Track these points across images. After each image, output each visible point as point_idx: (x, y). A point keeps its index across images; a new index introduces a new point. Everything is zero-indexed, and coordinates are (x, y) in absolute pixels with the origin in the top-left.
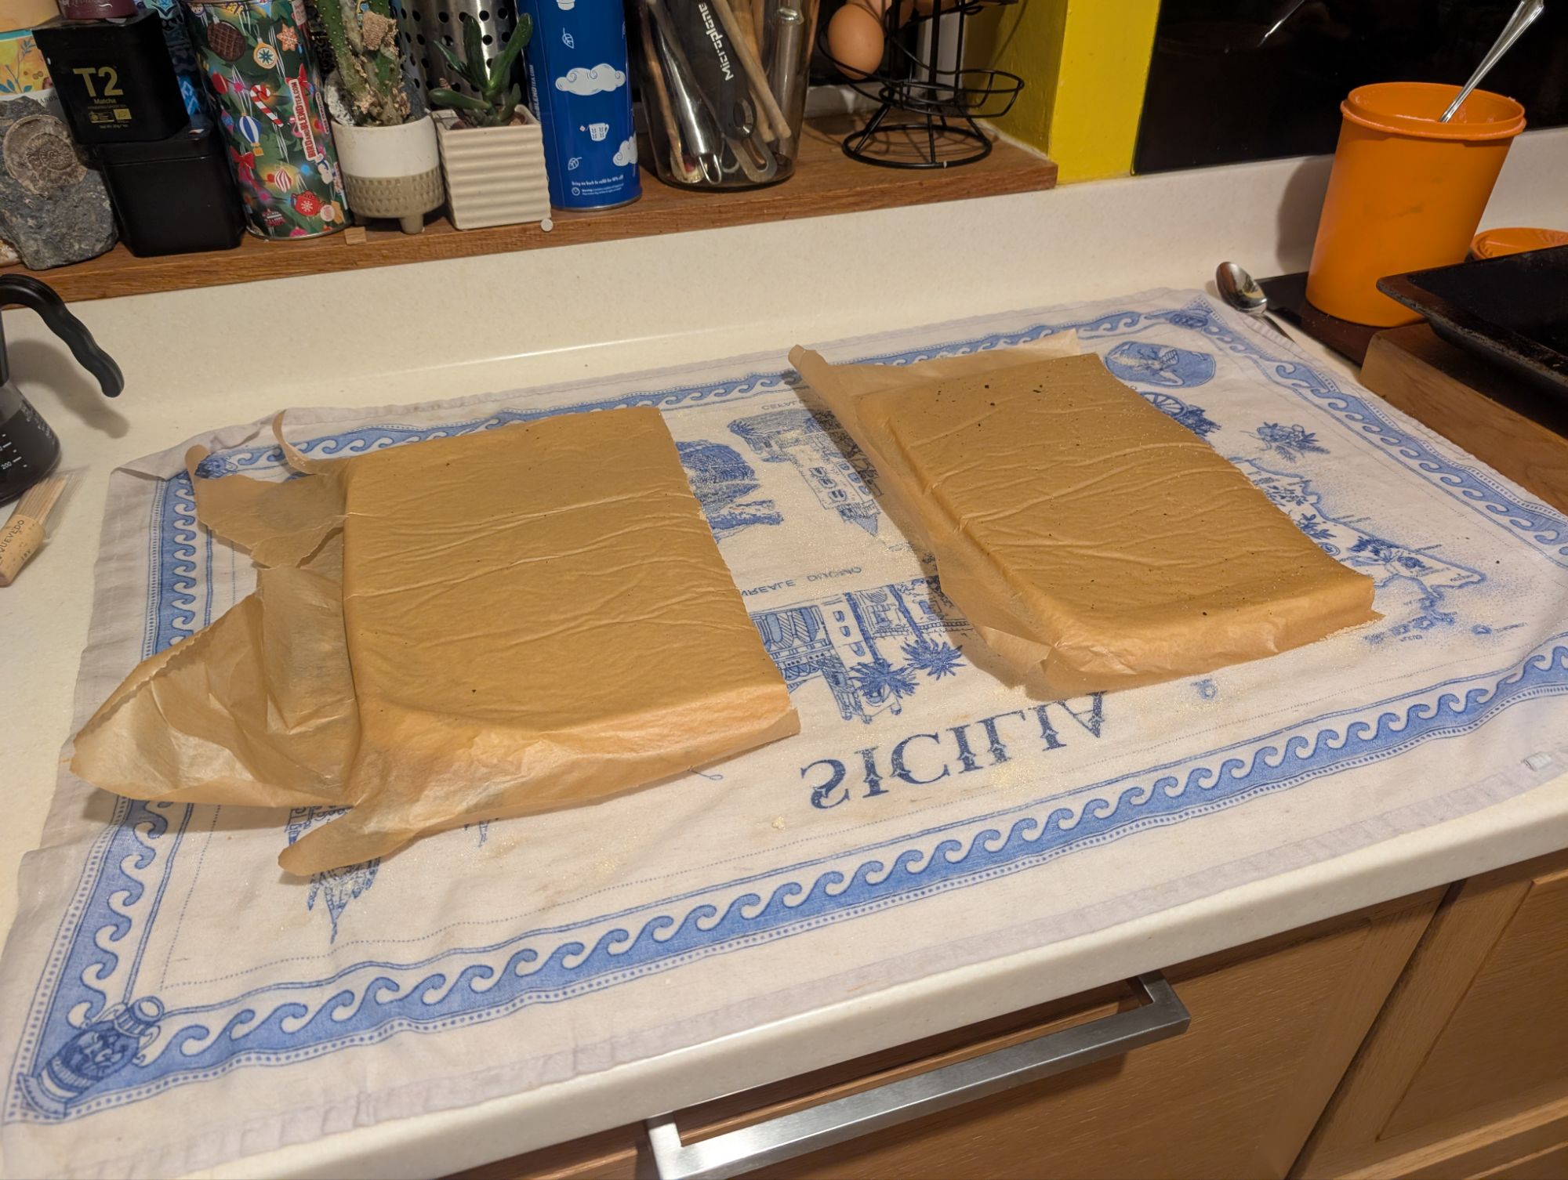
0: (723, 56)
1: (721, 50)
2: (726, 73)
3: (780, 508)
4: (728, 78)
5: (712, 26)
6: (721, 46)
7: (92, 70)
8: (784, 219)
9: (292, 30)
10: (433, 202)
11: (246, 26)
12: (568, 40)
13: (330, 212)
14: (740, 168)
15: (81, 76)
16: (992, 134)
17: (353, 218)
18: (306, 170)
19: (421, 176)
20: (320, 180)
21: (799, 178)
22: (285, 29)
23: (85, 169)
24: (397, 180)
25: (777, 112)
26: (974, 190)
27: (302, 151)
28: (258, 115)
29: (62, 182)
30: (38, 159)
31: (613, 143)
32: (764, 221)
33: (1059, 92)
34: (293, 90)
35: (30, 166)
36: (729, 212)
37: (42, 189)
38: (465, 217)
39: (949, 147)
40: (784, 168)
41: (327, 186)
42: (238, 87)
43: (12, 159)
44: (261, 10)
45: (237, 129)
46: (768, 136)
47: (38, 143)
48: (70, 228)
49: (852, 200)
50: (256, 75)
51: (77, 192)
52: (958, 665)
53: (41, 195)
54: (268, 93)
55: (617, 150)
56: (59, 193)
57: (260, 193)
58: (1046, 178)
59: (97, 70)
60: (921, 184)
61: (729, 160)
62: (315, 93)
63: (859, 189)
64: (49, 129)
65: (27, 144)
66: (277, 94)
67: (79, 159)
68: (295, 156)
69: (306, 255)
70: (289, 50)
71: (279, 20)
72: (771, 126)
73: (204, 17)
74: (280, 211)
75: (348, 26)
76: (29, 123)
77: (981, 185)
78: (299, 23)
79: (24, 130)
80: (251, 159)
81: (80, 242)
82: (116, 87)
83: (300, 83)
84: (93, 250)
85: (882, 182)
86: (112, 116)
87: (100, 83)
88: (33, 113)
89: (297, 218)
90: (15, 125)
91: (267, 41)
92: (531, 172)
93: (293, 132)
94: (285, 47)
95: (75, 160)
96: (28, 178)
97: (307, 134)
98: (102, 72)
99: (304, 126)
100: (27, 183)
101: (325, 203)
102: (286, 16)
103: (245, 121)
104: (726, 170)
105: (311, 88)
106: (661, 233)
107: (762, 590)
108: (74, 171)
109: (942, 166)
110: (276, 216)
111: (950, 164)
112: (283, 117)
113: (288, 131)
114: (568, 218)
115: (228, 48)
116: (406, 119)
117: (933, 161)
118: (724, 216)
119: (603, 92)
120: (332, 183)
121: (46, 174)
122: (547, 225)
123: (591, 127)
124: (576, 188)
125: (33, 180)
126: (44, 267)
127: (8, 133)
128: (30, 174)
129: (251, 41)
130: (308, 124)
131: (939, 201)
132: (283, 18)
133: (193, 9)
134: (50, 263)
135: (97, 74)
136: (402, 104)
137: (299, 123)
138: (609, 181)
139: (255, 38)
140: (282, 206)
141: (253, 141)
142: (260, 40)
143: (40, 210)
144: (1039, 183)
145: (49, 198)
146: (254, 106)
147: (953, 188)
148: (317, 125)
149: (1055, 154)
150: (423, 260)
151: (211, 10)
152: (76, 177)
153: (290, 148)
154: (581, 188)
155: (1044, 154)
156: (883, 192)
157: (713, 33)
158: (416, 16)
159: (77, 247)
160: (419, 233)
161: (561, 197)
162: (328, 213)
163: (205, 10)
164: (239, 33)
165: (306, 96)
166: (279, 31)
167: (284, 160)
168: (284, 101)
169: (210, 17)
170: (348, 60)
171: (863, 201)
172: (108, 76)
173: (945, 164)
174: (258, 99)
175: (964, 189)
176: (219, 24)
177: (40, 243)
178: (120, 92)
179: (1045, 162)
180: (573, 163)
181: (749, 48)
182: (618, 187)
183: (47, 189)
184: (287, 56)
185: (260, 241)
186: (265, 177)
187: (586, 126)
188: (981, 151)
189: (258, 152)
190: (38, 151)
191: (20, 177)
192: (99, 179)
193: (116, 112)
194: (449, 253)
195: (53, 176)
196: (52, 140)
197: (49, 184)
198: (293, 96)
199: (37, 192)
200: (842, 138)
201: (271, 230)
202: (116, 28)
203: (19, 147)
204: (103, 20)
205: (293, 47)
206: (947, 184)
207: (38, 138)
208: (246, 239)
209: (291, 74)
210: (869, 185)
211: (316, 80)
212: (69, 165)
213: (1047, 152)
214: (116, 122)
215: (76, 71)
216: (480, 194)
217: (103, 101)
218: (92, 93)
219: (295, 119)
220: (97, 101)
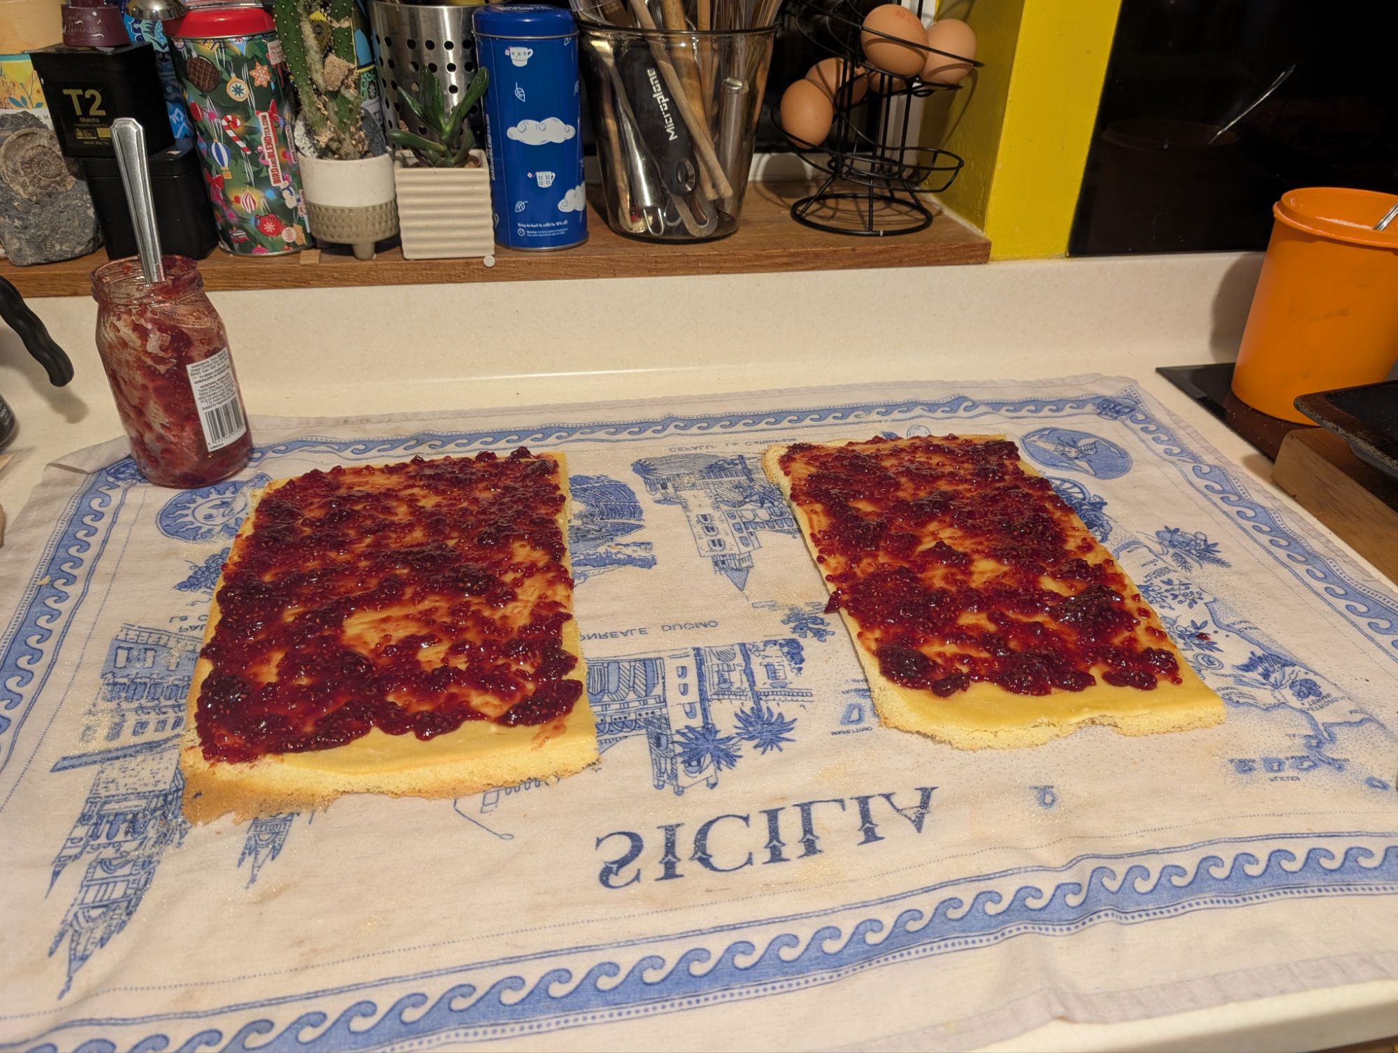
0: (668, 119)
1: (666, 112)
2: (670, 134)
3: (657, 552)
4: (671, 138)
5: (660, 89)
6: (666, 108)
7: (80, 92)
8: (718, 273)
9: (266, 68)
10: (385, 232)
11: (221, 61)
12: (520, 93)
13: (291, 234)
14: (682, 223)
15: (69, 96)
16: (938, 208)
17: (313, 242)
18: (271, 195)
19: (374, 208)
20: (284, 205)
21: (741, 237)
22: (258, 67)
23: (74, 179)
24: (350, 210)
25: (719, 172)
26: (907, 259)
27: (268, 177)
28: (229, 142)
29: (50, 189)
30: (31, 167)
31: (560, 189)
32: (699, 274)
33: (996, 174)
34: (262, 122)
35: (22, 173)
36: (665, 262)
37: (31, 194)
38: (412, 249)
39: (889, 217)
40: (726, 224)
41: (291, 210)
42: (211, 116)
43: (7, 166)
44: (236, 48)
45: (210, 154)
46: (711, 195)
47: (31, 153)
48: (53, 230)
49: (785, 260)
50: (228, 106)
51: (65, 198)
52: (788, 740)
53: (30, 200)
54: (239, 123)
55: (562, 197)
56: (47, 199)
57: (227, 212)
58: (978, 253)
59: (84, 92)
60: (854, 250)
61: (672, 216)
62: (285, 125)
63: (792, 250)
64: (44, 142)
65: (21, 154)
66: (246, 124)
67: (69, 170)
68: (261, 181)
69: (262, 271)
70: (261, 86)
71: (253, 58)
72: (714, 186)
73: (184, 51)
74: (245, 230)
75: (313, 67)
76: (27, 135)
77: (914, 255)
78: (273, 62)
79: (21, 141)
80: (221, 181)
81: (61, 244)
82: (99, 108)
83: (270, 116)
84: (72, 252)
85: (816, 245)
86: (95, 134)
87: (86, 103)
88: (31, 126)
89: (260, 237)
90: (13, 136)
91: (239, 76)
92: (477, 211)
93: (260, 160)
94: (257, 83)
95: (65, 171)
96: (19, 184)
97: (274, 162)
98: (88, 94)
99: (271, 155)
100: (17, 188)
101: (287, 226)
102: (260, 55)
103: (217, 145)
104: (669, 224)
105: (281, 122)
106: (598, 277)
107: (613, 635)
108: (63, 180)
109: (878, 235)
110: (241, 234)
111: (886, 234)
112: (252, 145)
113: (255, 158)
114: (512, 256)
115: (204, 80)
116: (363, 155)
117: (870, 229)
118: (660, 266)
119: (551, 143)
120: (296, 208)
121: (36, 180)
122: (490, 261)
123: (538, 174)
124: (521, 229)
125: (24, 186)
126: (25, 263)
127: (5, 142)
128: (21, 180)
129: (225, 76)
130: (276, 153)
131: (871, 267)
132: (256, 56)
133: (176, 44)
134: (30, 260)
135: (83, 95)
136: (360, 141)
137: (266, 152)
138: (553, 225)
139: (229, 73)
140: (246, 226)
141: (223, 165)
142: (233, 75)
143: (28, 212)
144: (971, 257)
145: (37, 203)
146: (225, 134)
147: (887, 256)
148: (284, 155)
149: (992, 231)
150: (371, 284)
151: (191, 45)
152: (65, 186)
153: (256, 174)
154: (526, 229)
155: (980, 231)
156: (816, 255)
157: (659, 96)
158: (391, 63)
159: (58, 248)
160: (370, 259)
161: (505, 235)
162: (289, 235)
163: (185, 45)
164: (214, 68)
165: (274, 128)
166: (251, 68)
167: (250, 184)
168: (253, 131)
169: (189, 51)
170: (309, 98)
171: (797, 262)
172: (93, 98)
173: (882, 233)
174: (229, 127)
175: (896, 258)
176: (197, 59)
177: (23, 242)
178: (103, 113)
179: (979, 238)
180: (520, 206)
181: (694, 112)
182: (562, 232)
183: (36, 195)
184: (258, 91)
185: (225, 255)
186: (232, 198)
187: (533, 174)
188: (921, 223)
189: (228, 176)
190: (32, 160)
191: (11, 182)
192: (86, 188)
193: (99, 130)
194: (396, 280)
195: (42, 183)
196: (45, 151)
197: (38, 191)
198: (262, 127)
199: (25, 197)
200: (792, 202)
201: (236, 246)
202: (103, 56)
203: (14, 155)
204: (94, 48)
205: (265, 84)
206: (880, 252)
207: (32, 149)
208: (216, 252)
209: (262, 107)
210: (803, 247)
211: (287, 114)
212: (59, 175)
213: (983, 229)
214: (99, 139)
215: (66, 92)
216: (427, 228)
217: (88, 120)
218: (79, 112)
219: (263, 148)
220: (83, 120)
